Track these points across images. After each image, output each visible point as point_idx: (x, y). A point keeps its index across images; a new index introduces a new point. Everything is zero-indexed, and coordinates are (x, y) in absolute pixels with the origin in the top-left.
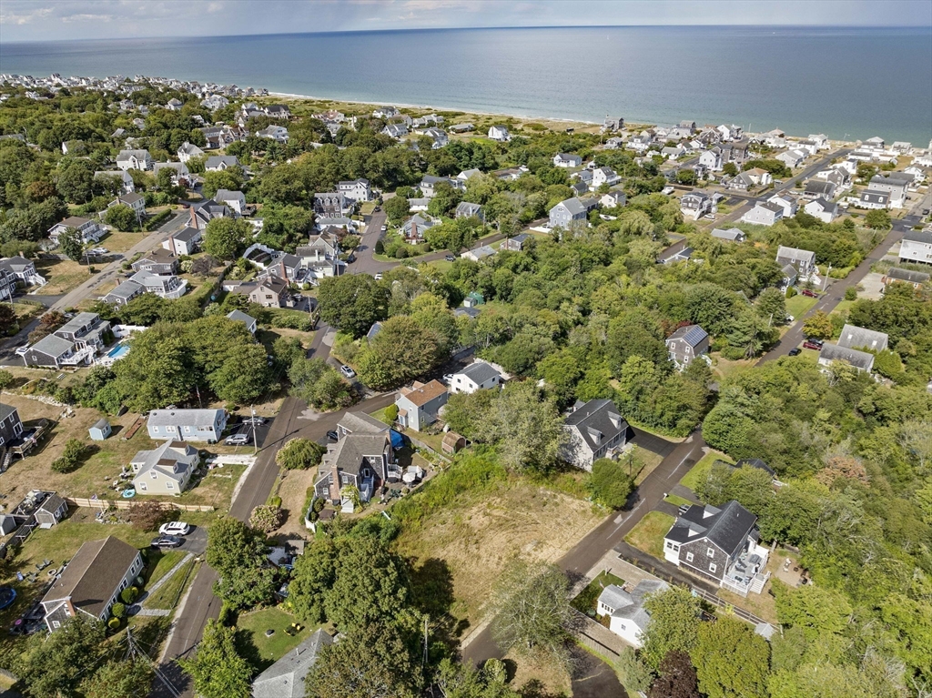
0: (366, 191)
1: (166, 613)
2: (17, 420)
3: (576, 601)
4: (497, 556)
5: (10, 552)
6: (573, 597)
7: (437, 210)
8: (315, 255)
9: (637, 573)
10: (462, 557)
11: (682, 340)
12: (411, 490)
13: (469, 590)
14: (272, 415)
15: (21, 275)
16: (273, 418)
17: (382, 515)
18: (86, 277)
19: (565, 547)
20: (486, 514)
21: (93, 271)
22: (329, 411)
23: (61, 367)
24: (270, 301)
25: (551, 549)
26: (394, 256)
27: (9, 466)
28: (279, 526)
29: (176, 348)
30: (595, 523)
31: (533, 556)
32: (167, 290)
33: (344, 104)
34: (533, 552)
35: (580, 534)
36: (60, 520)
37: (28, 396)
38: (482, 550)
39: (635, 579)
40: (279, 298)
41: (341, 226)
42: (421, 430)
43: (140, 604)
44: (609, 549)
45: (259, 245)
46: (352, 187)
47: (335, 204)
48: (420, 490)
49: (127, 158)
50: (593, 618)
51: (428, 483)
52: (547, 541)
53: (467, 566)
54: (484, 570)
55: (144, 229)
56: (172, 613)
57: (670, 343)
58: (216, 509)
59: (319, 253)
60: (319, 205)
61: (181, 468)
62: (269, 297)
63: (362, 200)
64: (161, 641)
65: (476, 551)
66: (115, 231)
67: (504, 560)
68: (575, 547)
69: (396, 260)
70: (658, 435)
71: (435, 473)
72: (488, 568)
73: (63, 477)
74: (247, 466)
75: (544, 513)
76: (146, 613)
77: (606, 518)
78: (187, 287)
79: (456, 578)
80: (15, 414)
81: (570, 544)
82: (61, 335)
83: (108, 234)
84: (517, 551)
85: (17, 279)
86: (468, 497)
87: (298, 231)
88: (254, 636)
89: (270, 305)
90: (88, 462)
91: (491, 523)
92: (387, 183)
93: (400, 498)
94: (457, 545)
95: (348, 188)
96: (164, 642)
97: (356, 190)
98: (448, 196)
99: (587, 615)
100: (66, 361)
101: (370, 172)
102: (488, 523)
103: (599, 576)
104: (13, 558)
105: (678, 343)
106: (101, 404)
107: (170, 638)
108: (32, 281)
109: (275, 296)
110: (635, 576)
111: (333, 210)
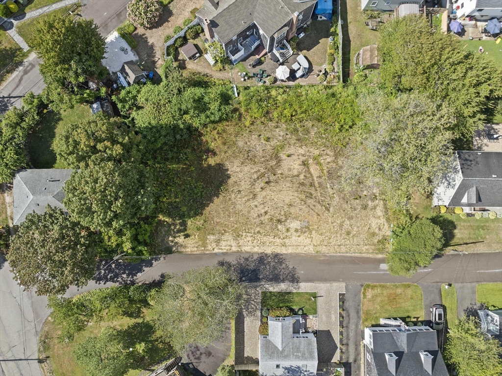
1: (25, 47)
3: (268, 294)
4: (266, 209)
6: (271, 289)
9: (333, 317)
10: (245, 186)
12: (279, 82)
13: (218, 216)
19: (319, 249)
20: (305, 164)
25: (308, 241)
31: (289, 234)
34: (292, 231)
35: (343, 250)
39: (324, 318)
42: (365, 10)
43: (15, 23)
44: (343, 281)
50: (262, 316)
52: (314, 232)
53: (239, 196)
54: (245, 212)
64: (8, 72)
65: (258, 190)
67: (267, 217)
68: (325, 256)
71: (317, 81)
72: (249, 212)
75: (345, 206)
76: (12, 36)
77: (380, 256)
79: (221, 197)
84: (284, 218)
86: (314, 131)
88: (61, 122)
91: (298, 176)
93: (261, 84)
94: (253, 171)
96: (10, 75)
99: (262, 310)
102: (296, 173)
103: (307, 293)
107: (15, 73)
110: (329, 317)
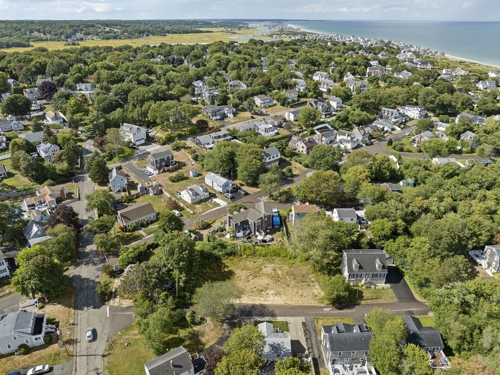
0: (419, 113)
2: (173, 159)
4: (255, 286)
5: (135, 197)
7: (449, 132)
8: (345, 135)
10: (243, 277)
11: (494, 250)
12: (259, 244)
14: (251, 193)
15: (226, 112)
16: (250, 194)
17: (237, 246)
18: (248, 119)
19: (286, 302)
21: (252, 118)
22: (273, 201)
23: (204, 147)
24: (303, 149)
25: (279, 299)
26: (395, 149)
27: (162, 173)
28: (202, 229)
29: (228, 152)
30: (314, 303)
31: (268, 296)
32: (266, 132)
33: (484, 66)
34: (270, 294)
35: (300, 302)
36: (155, 195)
37: (187, 154)
38: (253, 280)
39: (294, 334)
40: (307, 148)
41: (382, 127)
43: (143, 229)
44: (303, 316)
45: (328, 124)
46: (412, 109)
47: (389, 115)
48: (263, 246)
49: (317, 75)
51: (269, 245)
52: (282, 295)
53: (240, 281)
54: (243, 287)
55: (289, 106)
56: (146, 236)
57: (488, 248)
58: (194, 214)
59: (348, 135)
60: (382, 114)
61: (197, 194)
62: (303, 147)
63: (415, 118)
66: (279, 104)
68: (290, 305)
69: (394, 151)
70: (412, 291)
71: (276, 243)
72: (246, 287)
73: (170, 183)
74: (221, 206)
75: (298, 285)
76: (141, 232)
77: (322, 305)
78: (276, 133)
80: (172, 156)
81: (289, 302)
82: (210, 136)
83: (275, 105)
84: (265, 289)
85: (225, 114)
87: (354, 124)
88: (154, 255)
89: (302, 151)
90: (181, 182)
92: (438, 111)
93: (251, 244)
95: (409, 109)
97: (413, 111)
98: (463, 126)
100: (206, 146)
101: (428, 103)
103: (282, 321)
104: (134, 199)
105: (492, 251)
106: (203, 164)
108: (229, 116)
109: (305, 147)
110: (297, 333)
111: (387, 118)
